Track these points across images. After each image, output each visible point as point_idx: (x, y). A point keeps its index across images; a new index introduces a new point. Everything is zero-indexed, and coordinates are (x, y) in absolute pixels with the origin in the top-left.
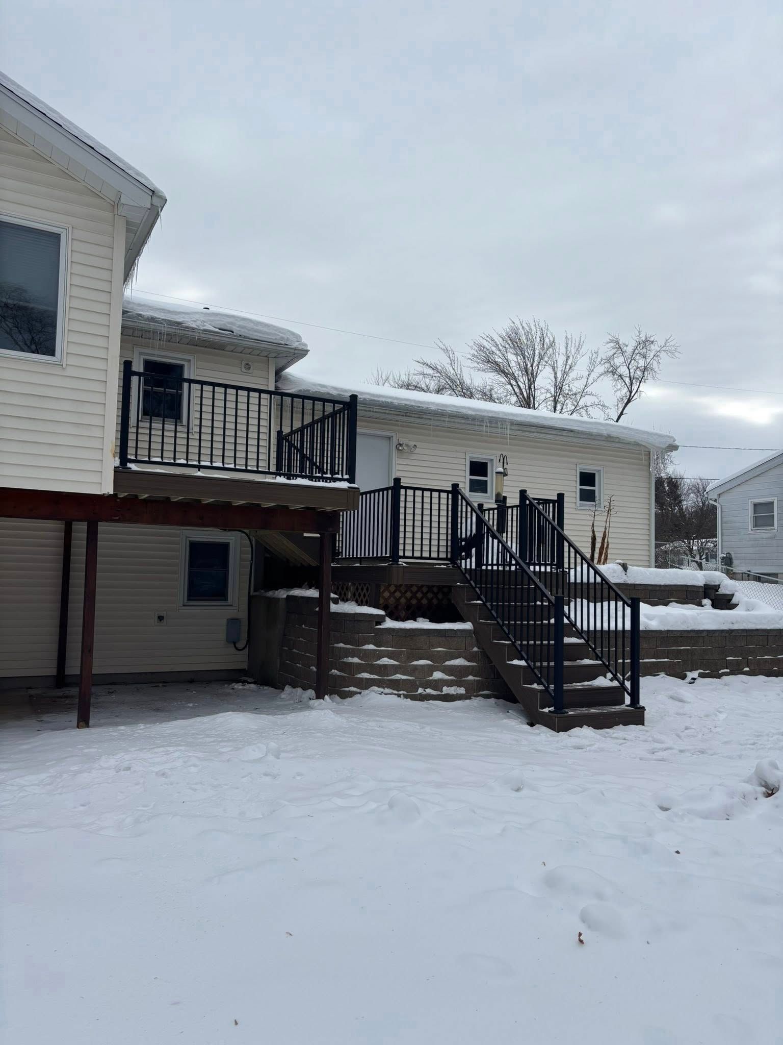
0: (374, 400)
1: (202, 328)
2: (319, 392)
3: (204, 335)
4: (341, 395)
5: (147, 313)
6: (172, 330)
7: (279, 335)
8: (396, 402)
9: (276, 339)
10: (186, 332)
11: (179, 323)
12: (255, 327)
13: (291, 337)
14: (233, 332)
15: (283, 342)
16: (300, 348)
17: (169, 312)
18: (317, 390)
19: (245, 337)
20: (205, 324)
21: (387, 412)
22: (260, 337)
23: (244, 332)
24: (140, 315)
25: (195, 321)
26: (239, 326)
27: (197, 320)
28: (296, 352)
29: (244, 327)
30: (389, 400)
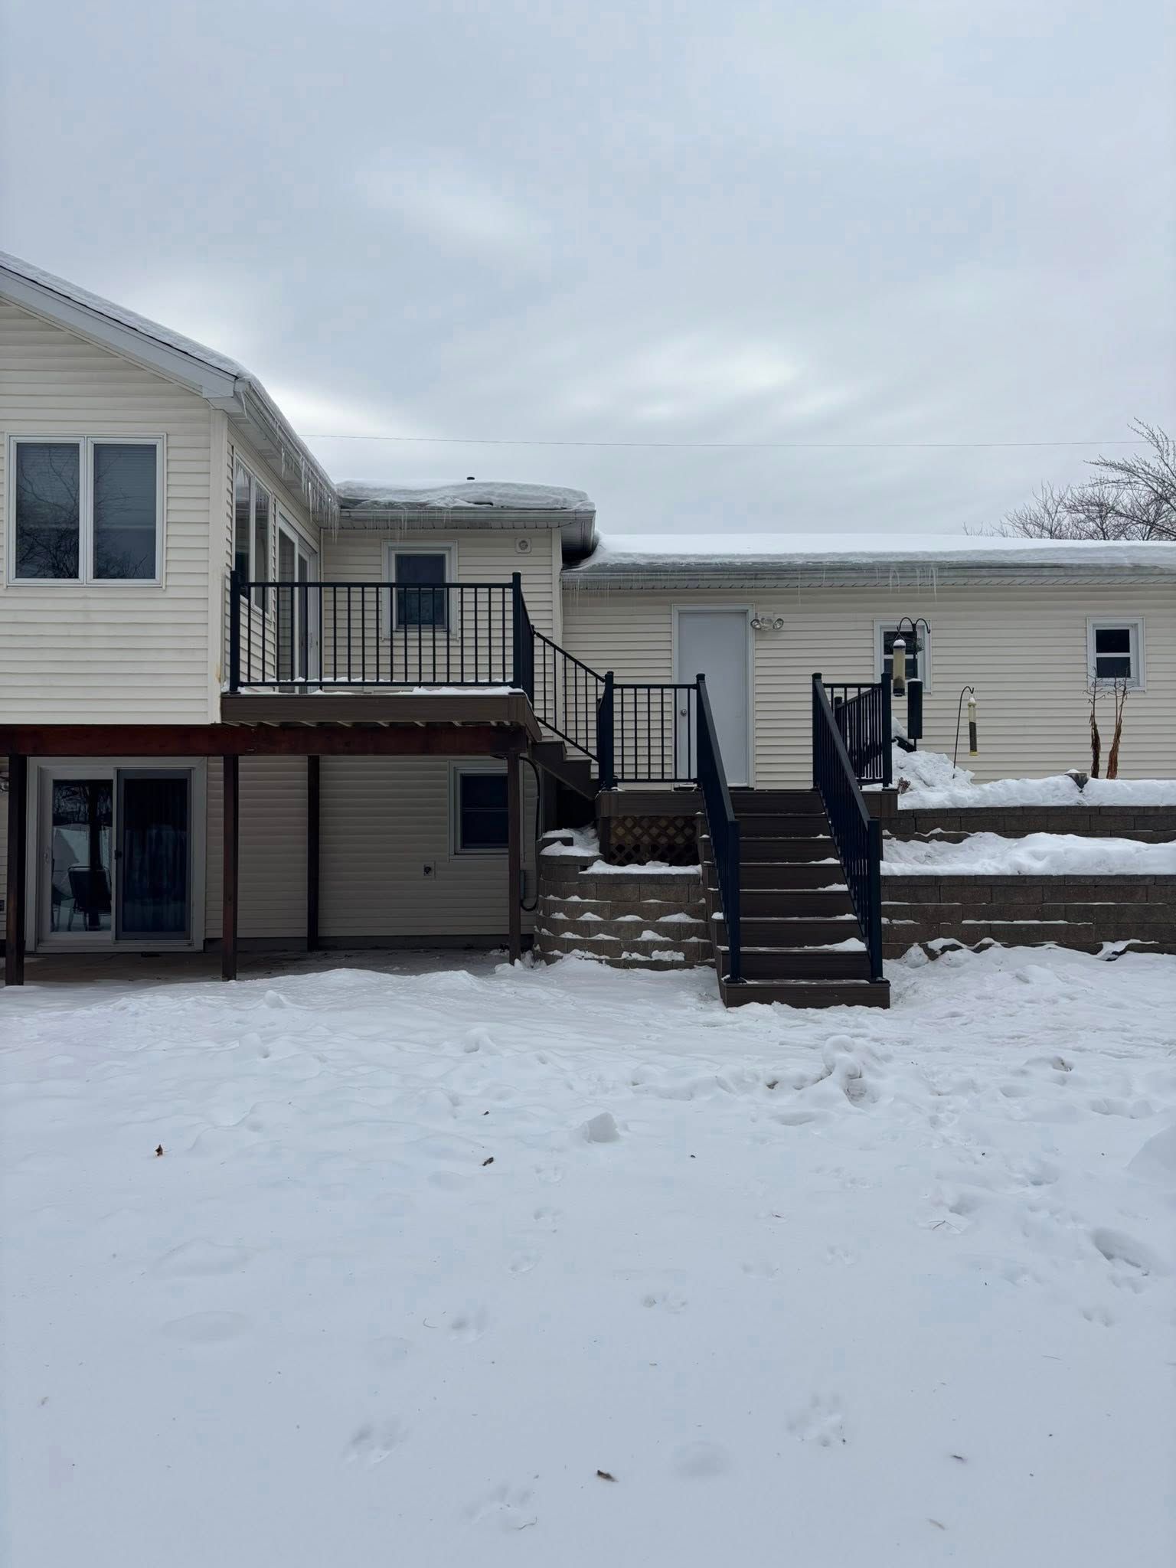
0: (704, 564)
1: (452, 505)
2: (620, 564)
3: (454, 515)
4: (652, 563)
5: (384, 499)
6: (415, 515)
7: (551, 498)
8: (738, 561)
9: (548, 503)
10: (432, 515)
11: (423, 505)
12: (520, 493)
13: (570, 498)
14: (492, 504)
15: (558, 506)
16: (582, 510)
17: (411, 492)
18: (617, 562)
19: (509, 508)
20: (456, 499)
21: (726, 577)
22: (528, 504)
23: (506, 502)
24: (376, 502)
25: (443, 499)
26: (500, 495)
27: (446, 496)
28: (578, 515)
29: (506, 495)
30: (726, 561)
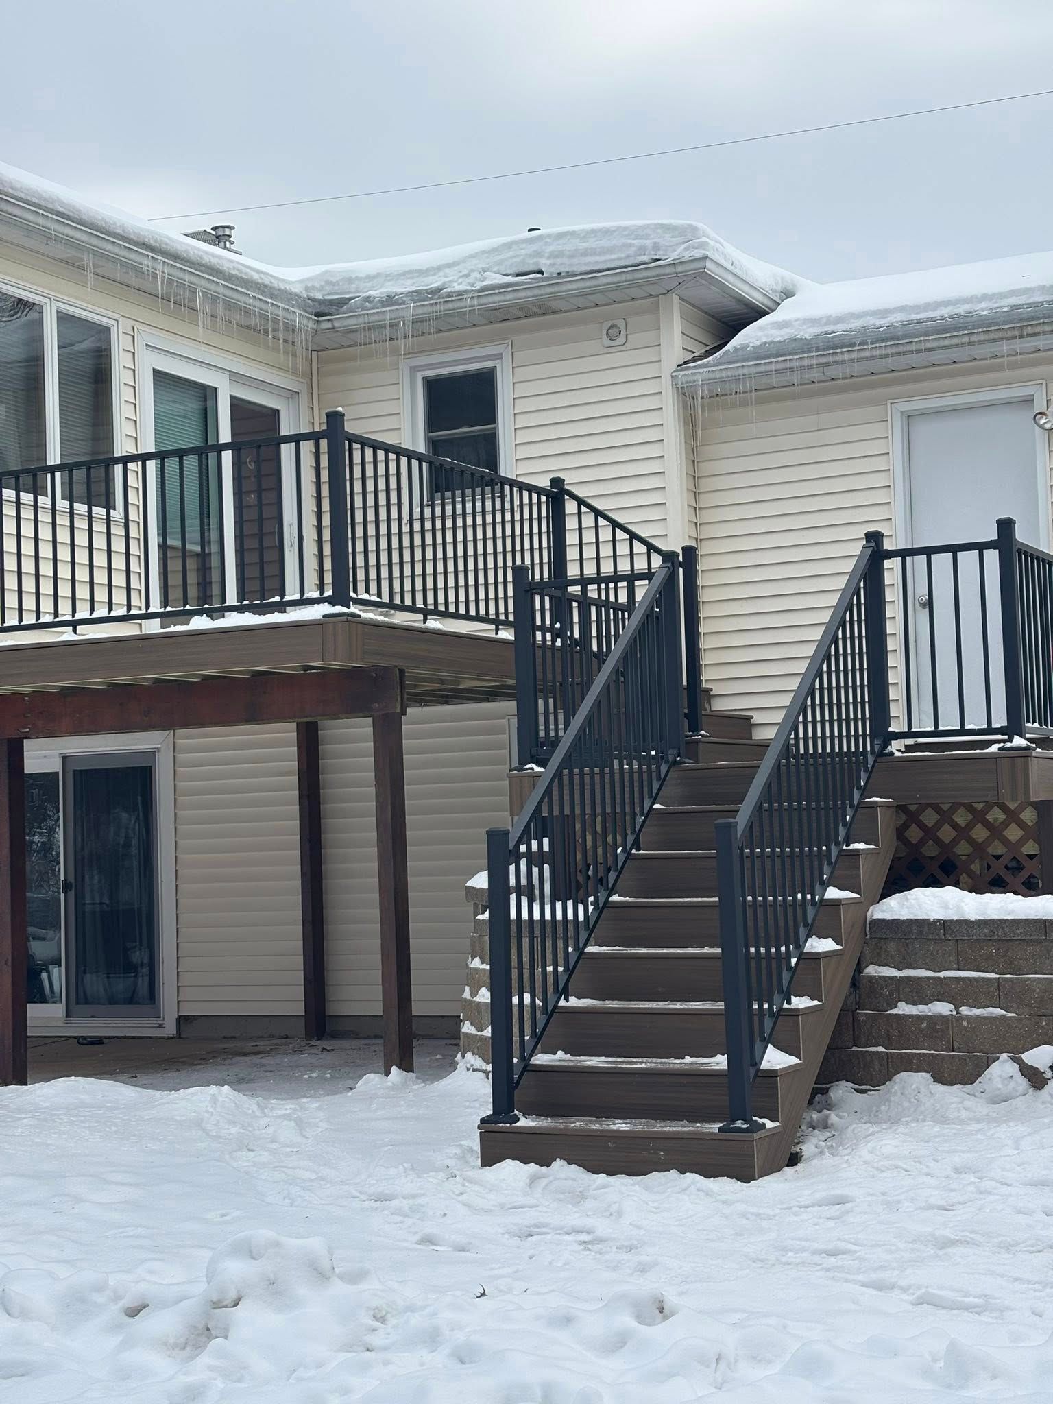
0: (919, 321)
1: (478, 286)
2: (771, 342)
3: (484, 300)
4: (827, 333)
5: (378, 292)
6: (425, 310)
7: (631, 245)
8: (983, 309)
9: (628, 257)
10: (450, 306)
11: (436, 291)
12: (585, 245)
13: (666, 240)
14: (541, 272)
15: (645, 258)
16: (686, 258)
17: (422, 273)
18: (764, 340)
19: (568, 275)
20: (487, 274)
21: (966, 340)
22: (596, 262)
23: (564, 265)
24: (368, 299)
25: (467, 276)
26: (553, 255)
27: (473, 271)
28: (679, 269)
29: (559, 254)
30: (962, 309)
